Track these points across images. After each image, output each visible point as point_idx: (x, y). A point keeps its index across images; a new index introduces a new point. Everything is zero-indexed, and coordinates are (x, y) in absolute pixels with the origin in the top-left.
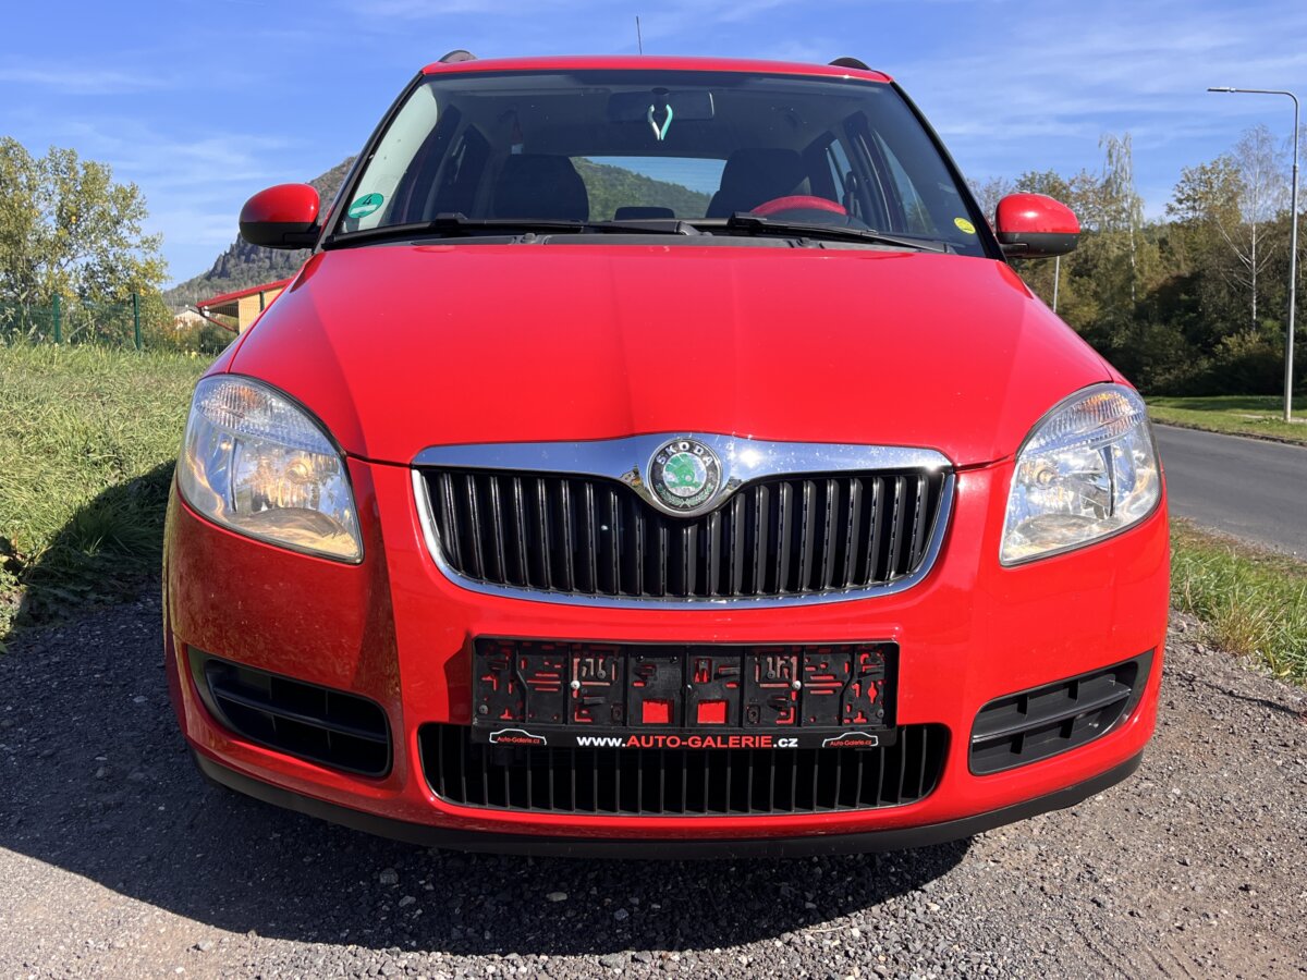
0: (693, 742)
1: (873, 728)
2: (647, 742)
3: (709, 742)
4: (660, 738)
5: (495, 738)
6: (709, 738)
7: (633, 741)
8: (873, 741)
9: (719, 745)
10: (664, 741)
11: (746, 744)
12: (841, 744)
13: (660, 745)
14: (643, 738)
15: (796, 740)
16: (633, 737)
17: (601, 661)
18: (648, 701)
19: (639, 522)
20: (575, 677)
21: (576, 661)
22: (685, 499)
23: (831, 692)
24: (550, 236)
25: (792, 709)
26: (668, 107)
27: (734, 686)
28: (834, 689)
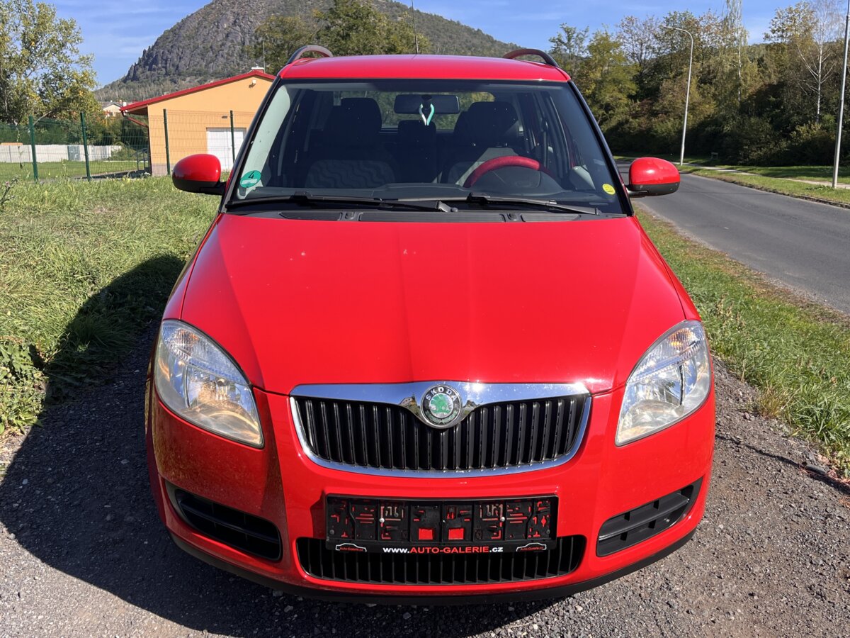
0: (446, 550)
1: (544, 540)
2: (421, 550)
3: (455, 550)
4: (428, 549)
5: (338, 548)
6: (455, 548)
7: (414, 550)
8: (544, 547)
9: (460, 552)
10: (430, 550)
11: (475, 551)
12: (526, 549)
13: (428, 552)
14: (419, 549)
15: (501, 548)
16: (414, 548)
17: (396, 508)
18: (422, 528)
19: (416, 430)
20: (382, 516)
21: (382, 508)
22: (441, 419)
23: (521, 522)
24: (362, 213)
25: (500, 532)
26: (432, 106)
27: (468, 520)
28: (523, 520)
